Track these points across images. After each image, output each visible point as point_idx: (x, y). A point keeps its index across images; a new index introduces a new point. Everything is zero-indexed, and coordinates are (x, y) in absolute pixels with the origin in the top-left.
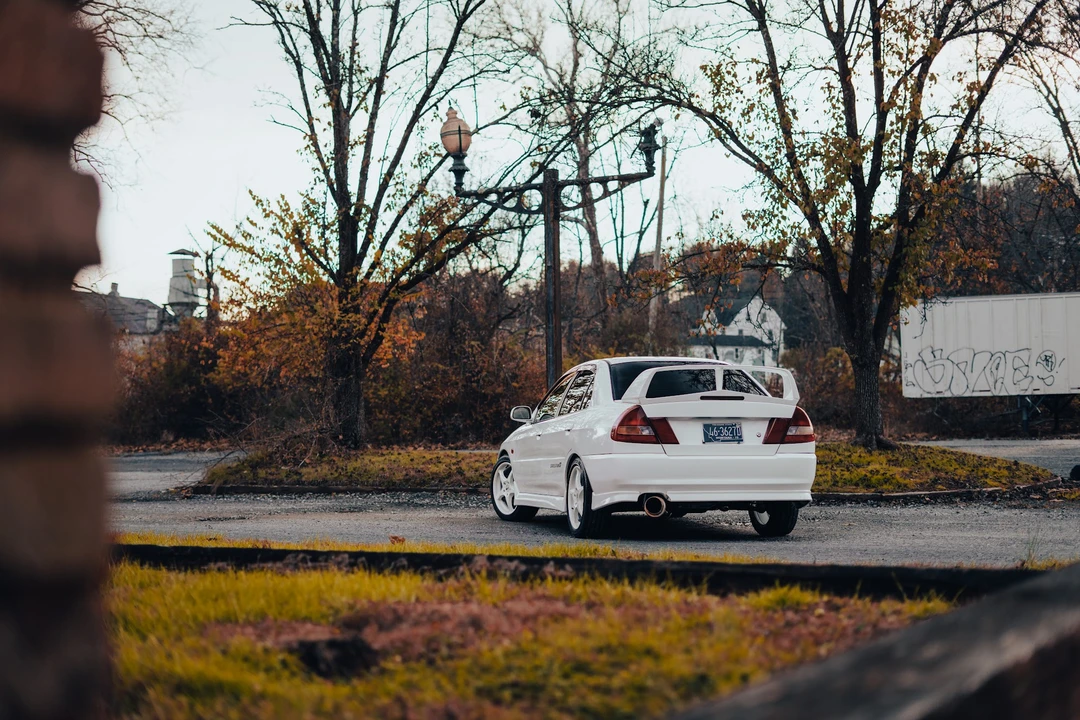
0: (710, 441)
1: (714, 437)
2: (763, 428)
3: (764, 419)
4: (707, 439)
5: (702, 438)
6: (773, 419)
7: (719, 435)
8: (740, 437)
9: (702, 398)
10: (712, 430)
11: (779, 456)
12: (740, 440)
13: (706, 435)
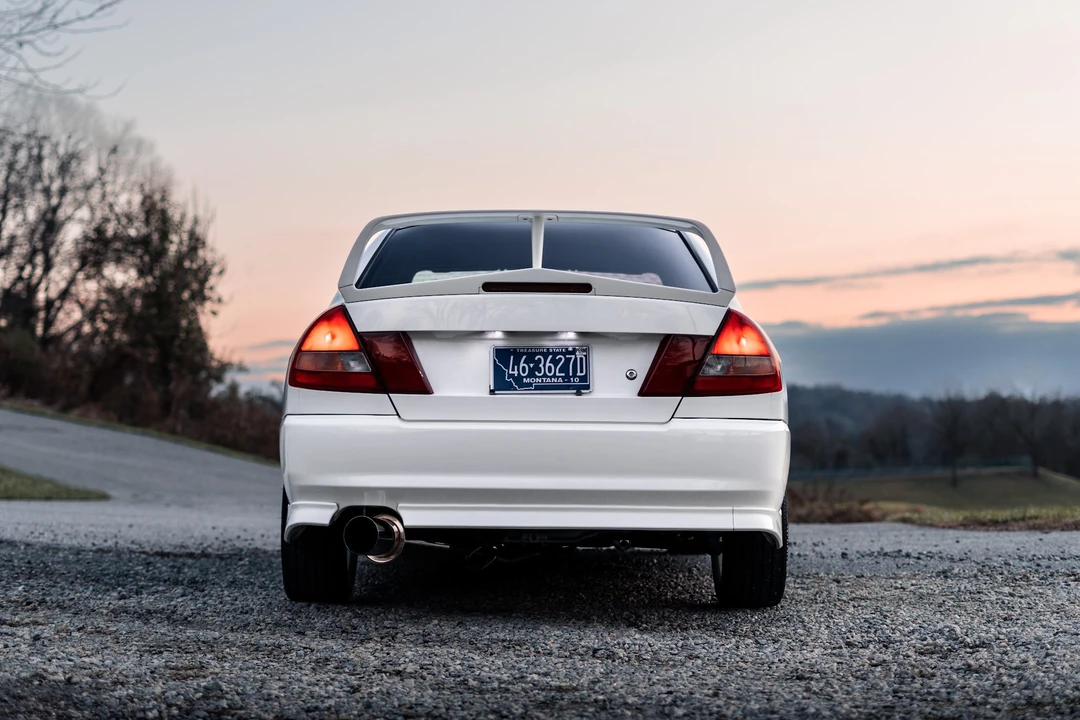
0: (508, 387)
1: (519, 380)
2: (642, 360)
3: (644, 338)
4: (501, 384)
5: (489, 379)
6: (667, 337)
7: (531, 375)
8: (584, 379)
9: (489, 287)
10: (517, 362)
11: (677, 425)
12: (582, 386)
13: (498, 373)
